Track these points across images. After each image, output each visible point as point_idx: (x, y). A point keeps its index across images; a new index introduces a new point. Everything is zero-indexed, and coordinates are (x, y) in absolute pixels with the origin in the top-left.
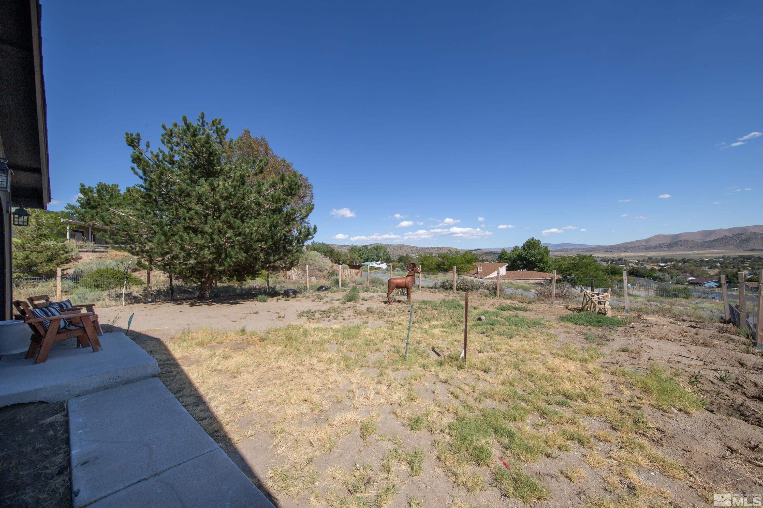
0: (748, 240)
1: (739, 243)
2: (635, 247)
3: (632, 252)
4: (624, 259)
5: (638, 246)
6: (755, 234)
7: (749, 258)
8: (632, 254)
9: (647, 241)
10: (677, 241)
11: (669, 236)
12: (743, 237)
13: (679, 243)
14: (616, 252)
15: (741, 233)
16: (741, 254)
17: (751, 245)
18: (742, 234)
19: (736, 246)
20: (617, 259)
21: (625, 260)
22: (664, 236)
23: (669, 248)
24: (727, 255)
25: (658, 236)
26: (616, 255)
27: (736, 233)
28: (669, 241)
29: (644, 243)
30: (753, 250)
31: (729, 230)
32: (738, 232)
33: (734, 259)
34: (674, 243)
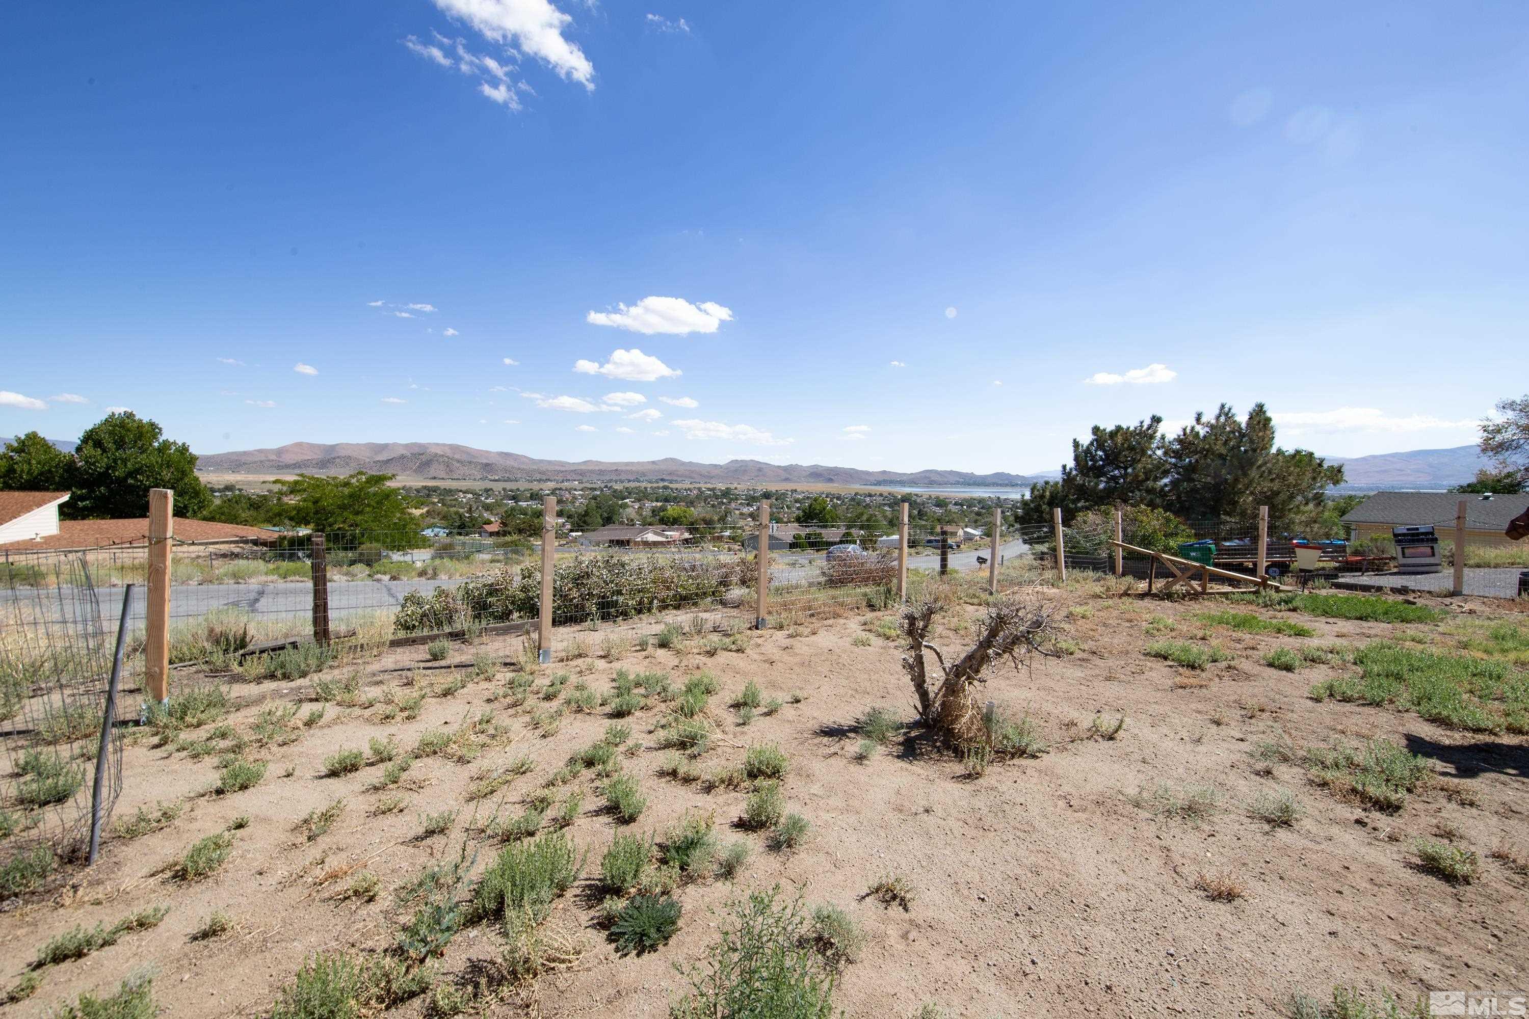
0: (428, 463)
2: (255, 462)
3: (248, 472)
4: (237, 487)
5: (261, 462)
7: (435, 489)
8: (251, 477)
9: (280, 452)
10: (333, 456)
11: (319, 446)
13: (338, 460)
14: (211, 471)
16: (424, 484)
19: (415, 471)
20: (221, 487)
21: (240, 490)
22: (312, 446)
23: (320, 468)
24: (408, 484)
25: (299, 445)
26: (215, 479)
28: (319, 456)
29: (274, 457)
30: (435, 478)
33: (418, 491)
34: (328, 461)
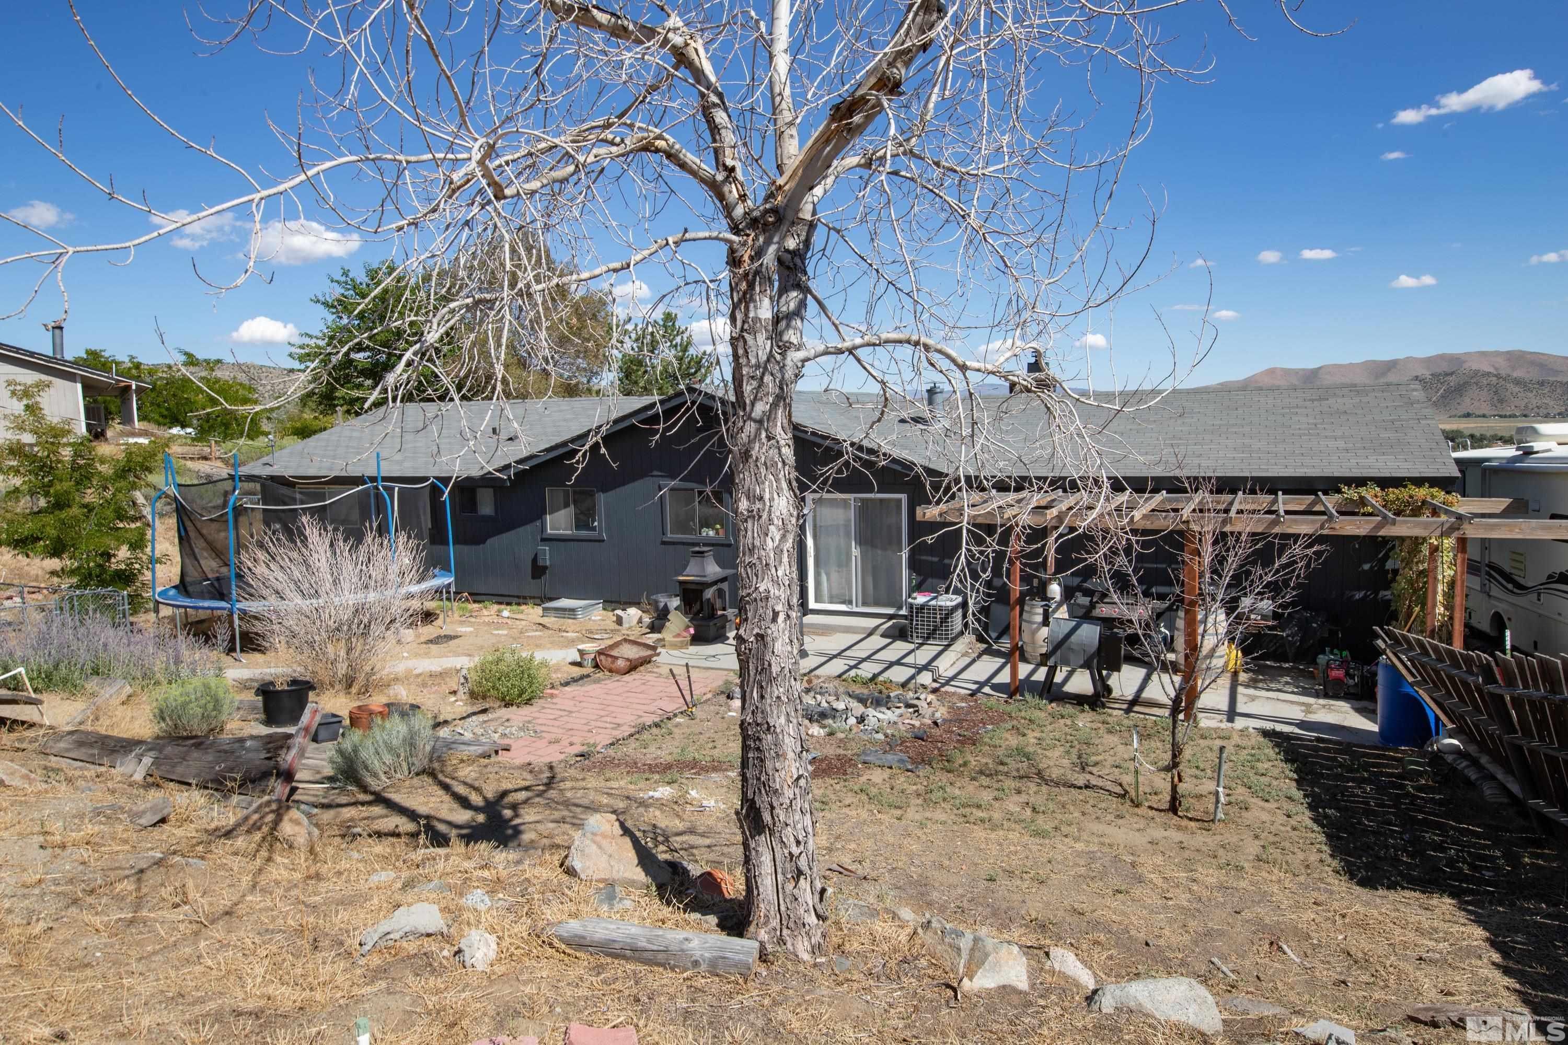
1: (1442, 396)
6: (1476, 373)
12: (1453, 381)
15: (1449, 371)
17: (1466, 404)
18: (1452, 374)
27: (1438, 371)
31: (1429, 361)
32: (1444, 367)
